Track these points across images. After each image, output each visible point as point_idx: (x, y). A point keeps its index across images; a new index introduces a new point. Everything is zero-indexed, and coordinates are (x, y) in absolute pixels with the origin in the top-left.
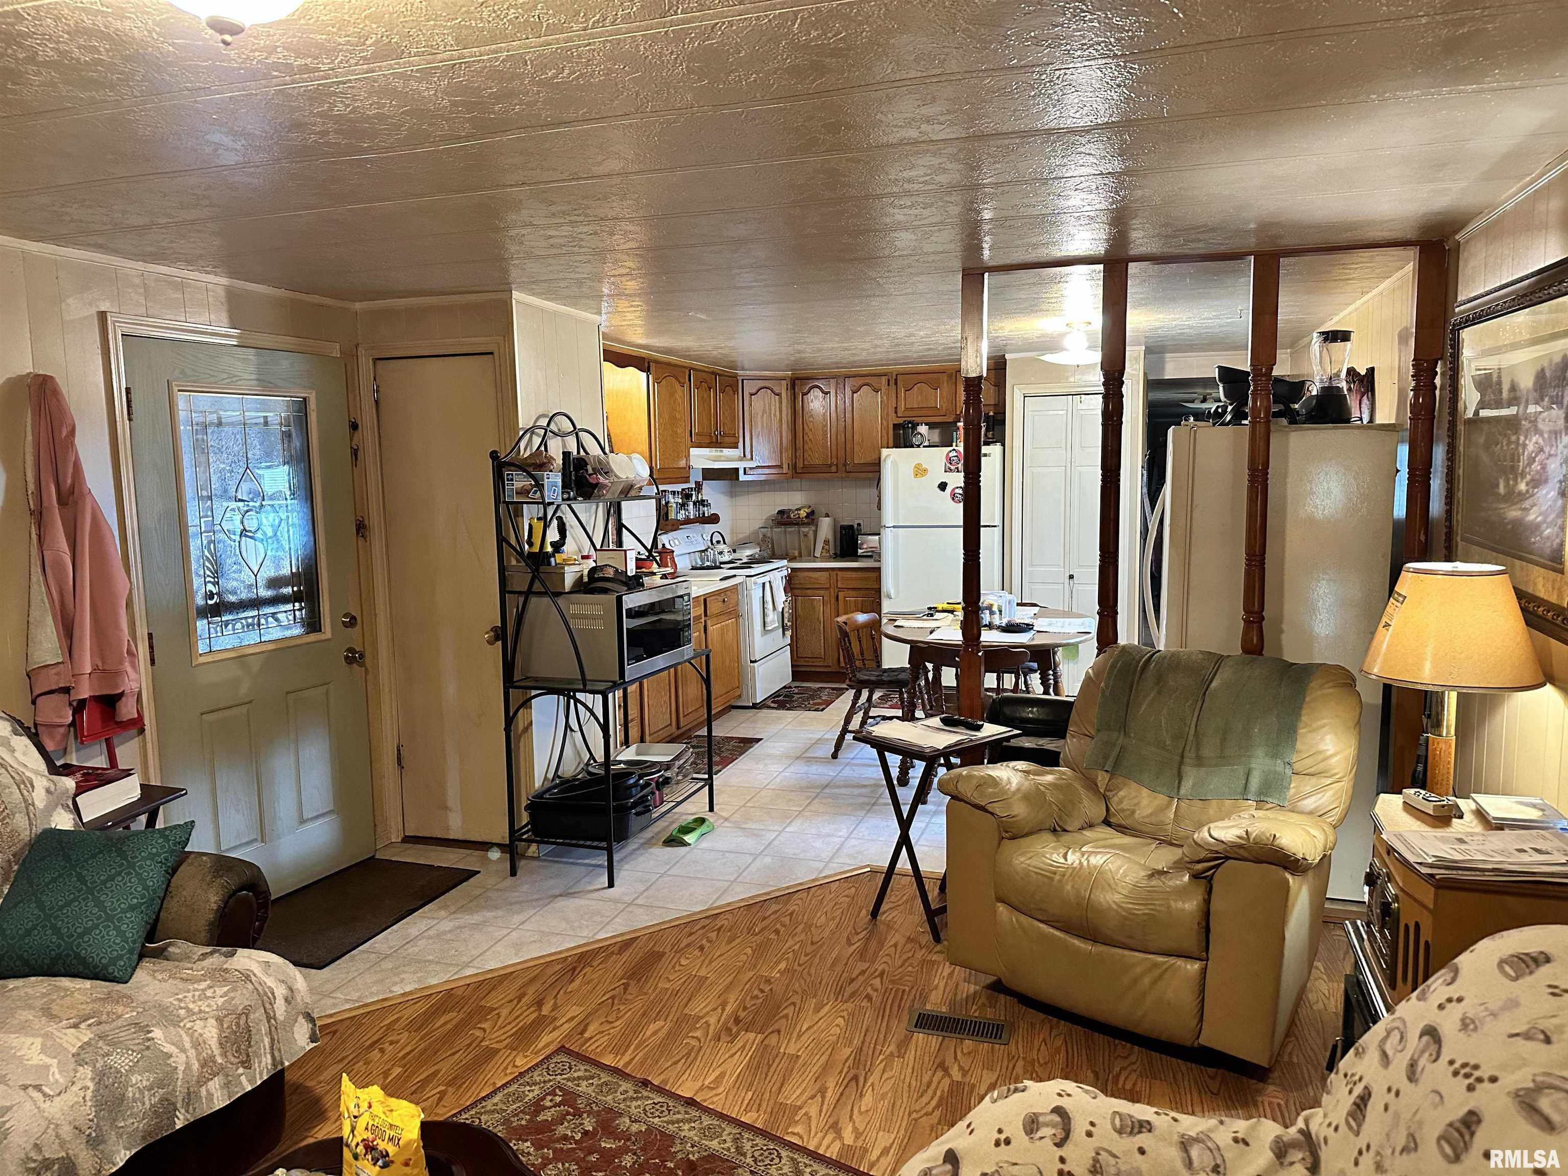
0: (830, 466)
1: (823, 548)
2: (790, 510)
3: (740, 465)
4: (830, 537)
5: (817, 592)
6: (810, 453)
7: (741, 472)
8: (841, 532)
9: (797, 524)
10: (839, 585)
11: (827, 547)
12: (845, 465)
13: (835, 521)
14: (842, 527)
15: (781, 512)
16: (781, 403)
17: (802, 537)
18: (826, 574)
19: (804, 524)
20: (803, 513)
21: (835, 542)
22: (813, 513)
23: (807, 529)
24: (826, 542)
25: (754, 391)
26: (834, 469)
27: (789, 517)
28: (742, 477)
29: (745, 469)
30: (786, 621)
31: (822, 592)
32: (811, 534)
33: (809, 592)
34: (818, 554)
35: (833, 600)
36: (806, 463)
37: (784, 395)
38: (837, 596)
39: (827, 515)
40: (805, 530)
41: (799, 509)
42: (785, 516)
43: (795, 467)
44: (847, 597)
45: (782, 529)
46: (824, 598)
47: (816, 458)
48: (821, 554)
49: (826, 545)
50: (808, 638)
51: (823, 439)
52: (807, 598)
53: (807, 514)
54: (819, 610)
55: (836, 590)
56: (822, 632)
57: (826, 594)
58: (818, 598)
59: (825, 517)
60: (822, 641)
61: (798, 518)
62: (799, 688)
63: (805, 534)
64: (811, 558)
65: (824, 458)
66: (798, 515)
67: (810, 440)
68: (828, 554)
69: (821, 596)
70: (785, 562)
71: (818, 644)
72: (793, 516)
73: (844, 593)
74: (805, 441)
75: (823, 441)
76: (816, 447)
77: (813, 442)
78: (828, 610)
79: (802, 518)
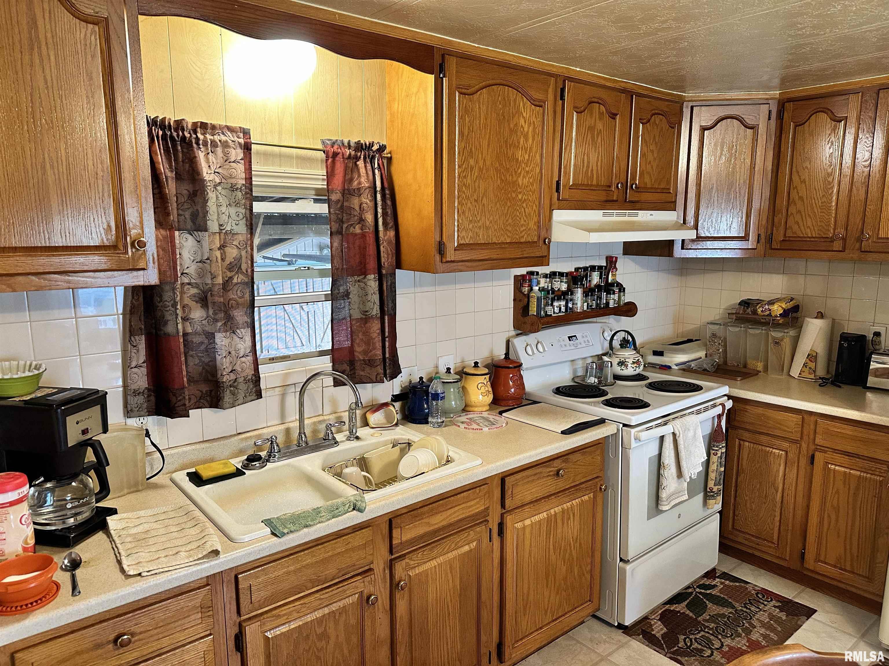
0: (832, 240)
1: (805, 365)
2: (759, 302)
3: (677, 236)
4: (821, 349)
5: (778, 442)
6: (798, 218)
7: (677, 247)
8: (840, 345)
9: (766, 324)
10: (817, 441)
11: (812, 365)
12: (860, 240)
13: (834, 326)
14: (845, 337)
15: (746, 303)
16: (755, 140)
17: (771, 345)
18: (796, 418)
19: (776, 325)
20: (777, 309)
21: (829, 360)
22: (796, 309)
23: (780, 335)
24: (812, 357)
25: (709, 123)
26: (837, 245)
27: (755, 312)
28: (678, 252)
29: (683, 241)
30: (711, 484)
31: (786, 445)
32: (787, 344)
33: (764, 439)
34: (795, 372)
35: (804, 462)
36: (789, 233)
37: (762, 129)
38: (813, 457)
39: (820, 315)
40: (776, 334)
41: (771, 303)
42: (749, 311)
43: (770, 239)
44: (829, 463)
45: (742, 329)
46: (789, 454)
47: (809, 227)
48: (800, 374)
49: (811, 361)
50: (754, 506)
51: (823, 196)
52: (760, 447)
53: (785, 311)
54: (778, 471)
55: (812, 447)
56: (778, 505)
57: (793, 450)
58: (777, 451)
59: (816, 318)
60: (777, 519)
61: (770, 315)
62: (727, 582)
63: (777, 343)
64: (784, 377)
65: (824, 228)
66: (770, 310)
67: (801, 198)
68: (812, 376)
69: (782, 450)
70: (725, 390)
71: (769, 521)
72: (762, 311)
73: (826, 455)
74: (791, 200)
75: (824, 199)
76: (809, 208)
77: (805, 200)
78: (792, 475)
79: (776, 316)
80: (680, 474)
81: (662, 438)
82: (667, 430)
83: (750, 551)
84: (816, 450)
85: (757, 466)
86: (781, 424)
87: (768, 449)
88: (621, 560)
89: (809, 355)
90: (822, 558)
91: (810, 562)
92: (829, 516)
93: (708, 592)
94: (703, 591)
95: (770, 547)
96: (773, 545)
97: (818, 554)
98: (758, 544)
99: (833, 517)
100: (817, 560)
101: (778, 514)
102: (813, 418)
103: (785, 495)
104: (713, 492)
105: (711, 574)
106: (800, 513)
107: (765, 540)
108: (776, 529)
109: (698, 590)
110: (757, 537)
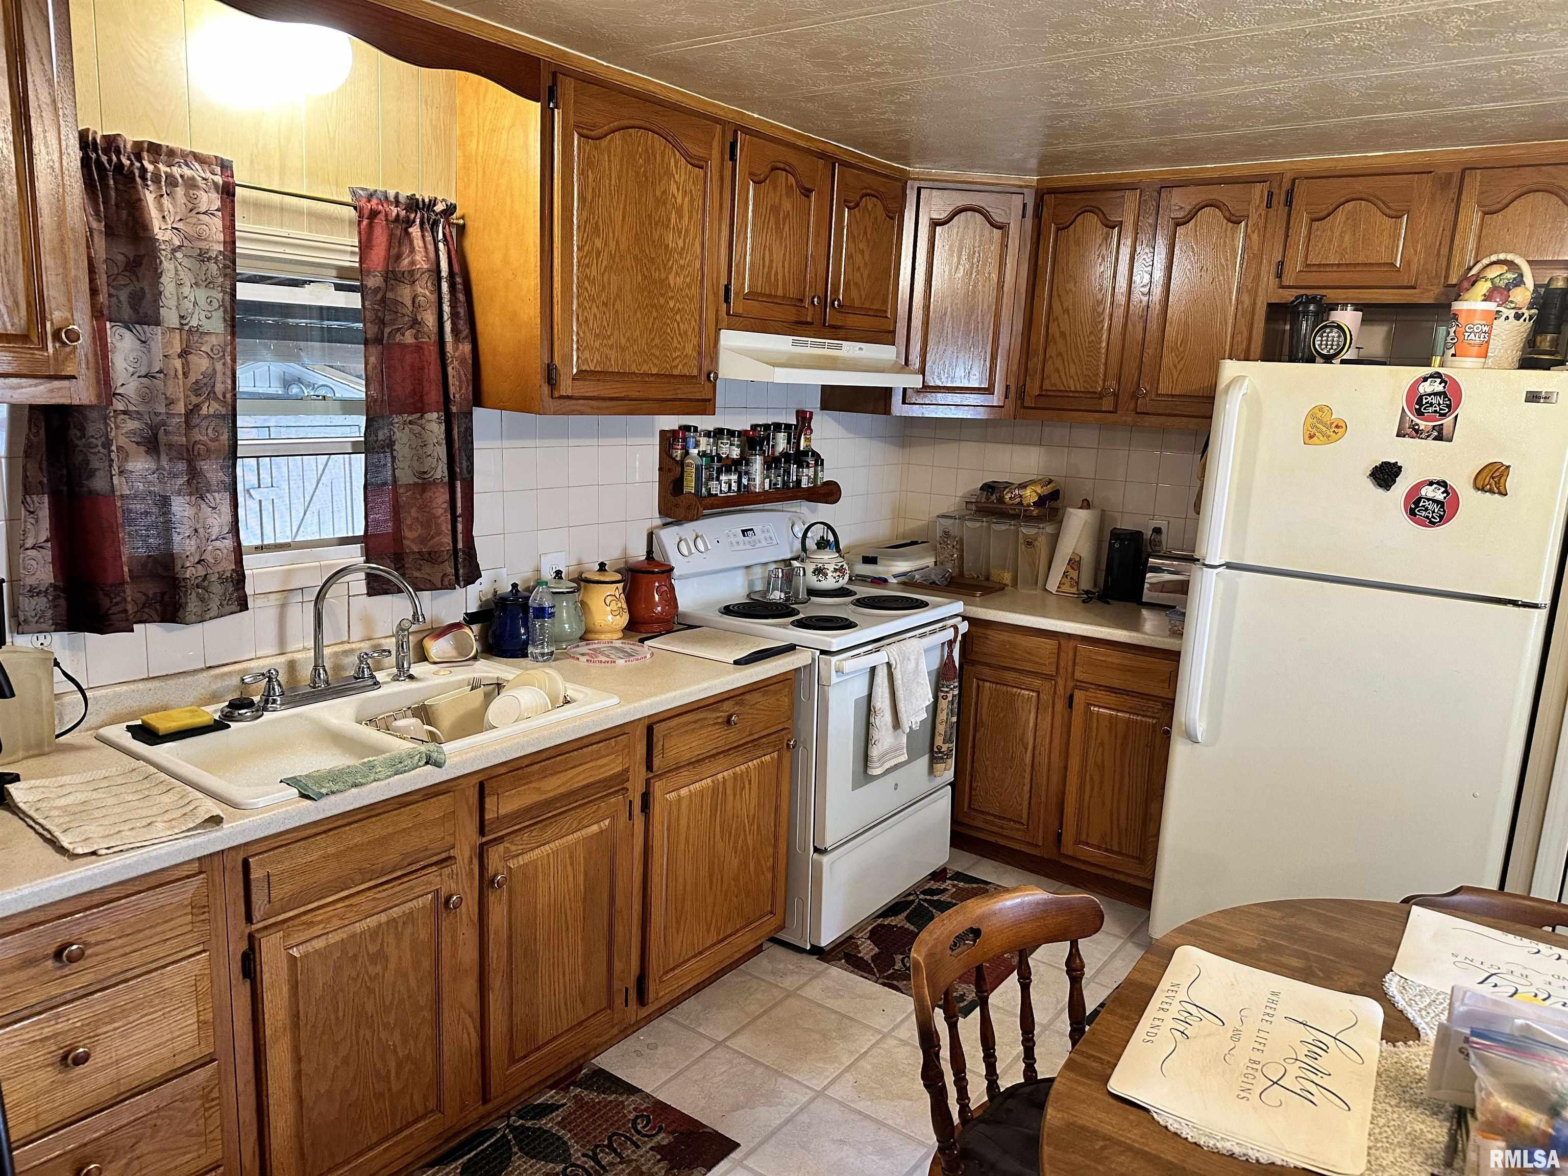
0: (1101, 396)
1: (1066, 575)
2: (1008, 485)
3: (897, 381)
4: (1086, 552)
5: (1028, 680)
6: (1058, 363)
7: (897, 399)
8: (1111, 546)
9: (1015, 517)
10: (1078, 675)
11: (1074, 574)
12: (1135, 396)
13: (1103, 518)
14: (1117, 535)
15: (989, 488)
16: (1004, 246)
17: (1022, 547)
18: (1049, 645)
19: (1029, 518)
20: (1030, 495)
21: (1097, 569)
22: (1055, 495)
23: (1033, 531)
24: (1074, 563)
25: (943, 216)
26: (1107, 403)
27: (1001, 500)
28: (898, 408)
29: (905, 390)
30: (939, 741)
31: (1037, 682)
32: (1042, 544)
33: (1010, 676)
34: (1052, 585)
35: (1060, 705)
36: (1047, 385)
37: (1014, 231)
38: (1071, 697)
39: (1086, 504)
40: (1027, 531)
41: (1023, 486)
42: (994, 498)
43: (1021, 393)
44: (1092, 705)
45: (984, 524)
46: (1041, 695)
47: (1072, 377)
48: (1059, 587)
49: (1073, 569)
50: (997, 774)
51: (1091, 333)
52: (1004, 688)
53: (1040, 497)
54: (1028, 721)
55: (1071, 684)
56: (1028, 769)
57: (1046, 686)
58: (1027, 692)
59: (1080, 508)
60: (1027, 788)
61: (1020, 503)
62: (961, 884)
63: (1029, 544)
64: (1038, 592)
65: (1090, 378)
66: (1021, 496)
67: (1063, 334)
68: (1074, 590)
69: (1033, 691)
70: (958, 607)
71: (1016, 792)
72: (1011, 498)
73: (1088, 694)
74: (1050, 337)
75: (1092, 338)
76: (1073, 351)
77: (1068, 338)
78: (1045, 724)
79: (1029, 505)
80: (897, 723)
81: (873, 670)
82: (879, 659)
83: (992, 839)
84: (1076, 687)
85: (1001, 715)
86: (1029, 653)
87: (1015, 690)
88: (816, 850)
89: (1070, 560)
90: (1084, 838)
91: (1068, 847)
92: (1092, 779)
93: (935, 898)
94: (928, 897)
95: (1018, 830)
96: (1022, 827)
97: (1079, 833)
98: (1002, 828)
99: (1097, 778)
100: (1078, 842)
101: (1027, 780)
102: (1072, 644)
103: (1037, 752)
104: (942, 752)
105: (939, 875)
106: (1055, 778)
107: (1011, 820)
108: (1026, 804)
109: (921, 897)
110: (1000, 818)
